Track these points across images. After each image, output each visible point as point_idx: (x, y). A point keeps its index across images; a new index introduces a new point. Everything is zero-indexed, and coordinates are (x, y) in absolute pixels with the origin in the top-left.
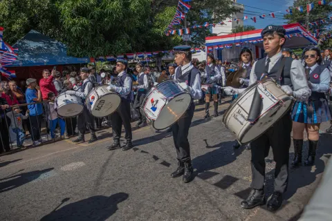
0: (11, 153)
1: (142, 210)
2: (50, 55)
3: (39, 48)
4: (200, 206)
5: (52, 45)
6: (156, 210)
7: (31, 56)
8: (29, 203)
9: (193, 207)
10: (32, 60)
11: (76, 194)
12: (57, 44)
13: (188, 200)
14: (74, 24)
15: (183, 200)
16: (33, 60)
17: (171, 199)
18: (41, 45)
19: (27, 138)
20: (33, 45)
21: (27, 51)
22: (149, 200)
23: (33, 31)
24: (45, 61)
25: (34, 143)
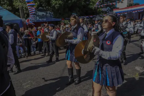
0: (31, 56)
2: (46, 17)
3: (43, 15)
5: (47, 13)
6: (87, 84)
7: (39, 18)
8: (37, 76)
12: (49, 13)
16: (40, 20)
18: (43, 13)
19: (37, 50)
20: (40, 13)
21: (38, 16)
23: (40, 8)
24: (45, 20)
25: (40, 53)
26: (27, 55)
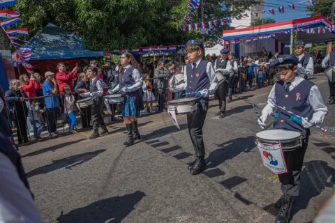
0: (30, 144)
1: (152, 204)
2: (66, 48)
3: (56, 42)
4: (212, 202)
5: (68, 38)
6: (167, 205)
7: (47, 49)
8: (44, 193)
9: (204, 203)
10: (48, 53)
11: (89, 186)
12: (73, 37)
13: (200, 196)
14: (90, 17)
15: (195, 196)
17: (183, 194)
18: (57, 38)
19: (45, 129)
20: (50, 38)
21: (44, 44)
22: (160, 194)
23: (50, 25)
24: (62, 54)
25: (51, 135)
26: (17, 143)
